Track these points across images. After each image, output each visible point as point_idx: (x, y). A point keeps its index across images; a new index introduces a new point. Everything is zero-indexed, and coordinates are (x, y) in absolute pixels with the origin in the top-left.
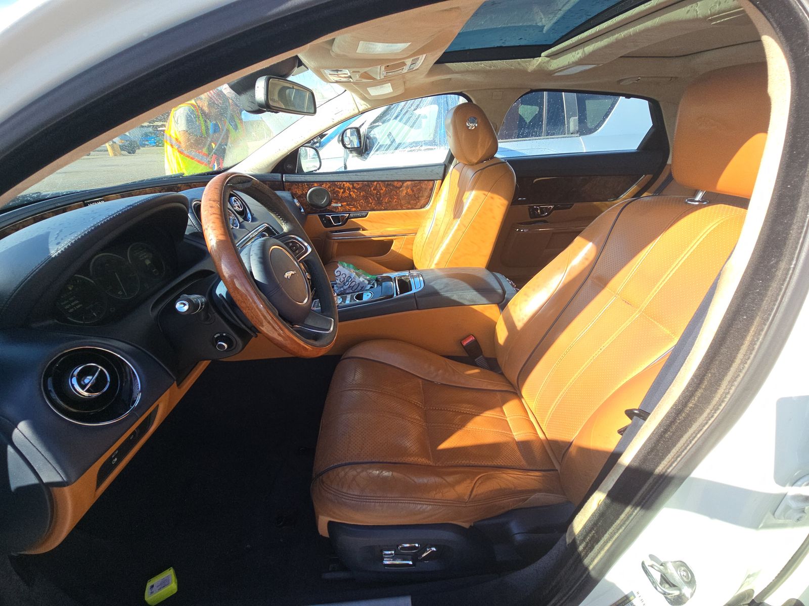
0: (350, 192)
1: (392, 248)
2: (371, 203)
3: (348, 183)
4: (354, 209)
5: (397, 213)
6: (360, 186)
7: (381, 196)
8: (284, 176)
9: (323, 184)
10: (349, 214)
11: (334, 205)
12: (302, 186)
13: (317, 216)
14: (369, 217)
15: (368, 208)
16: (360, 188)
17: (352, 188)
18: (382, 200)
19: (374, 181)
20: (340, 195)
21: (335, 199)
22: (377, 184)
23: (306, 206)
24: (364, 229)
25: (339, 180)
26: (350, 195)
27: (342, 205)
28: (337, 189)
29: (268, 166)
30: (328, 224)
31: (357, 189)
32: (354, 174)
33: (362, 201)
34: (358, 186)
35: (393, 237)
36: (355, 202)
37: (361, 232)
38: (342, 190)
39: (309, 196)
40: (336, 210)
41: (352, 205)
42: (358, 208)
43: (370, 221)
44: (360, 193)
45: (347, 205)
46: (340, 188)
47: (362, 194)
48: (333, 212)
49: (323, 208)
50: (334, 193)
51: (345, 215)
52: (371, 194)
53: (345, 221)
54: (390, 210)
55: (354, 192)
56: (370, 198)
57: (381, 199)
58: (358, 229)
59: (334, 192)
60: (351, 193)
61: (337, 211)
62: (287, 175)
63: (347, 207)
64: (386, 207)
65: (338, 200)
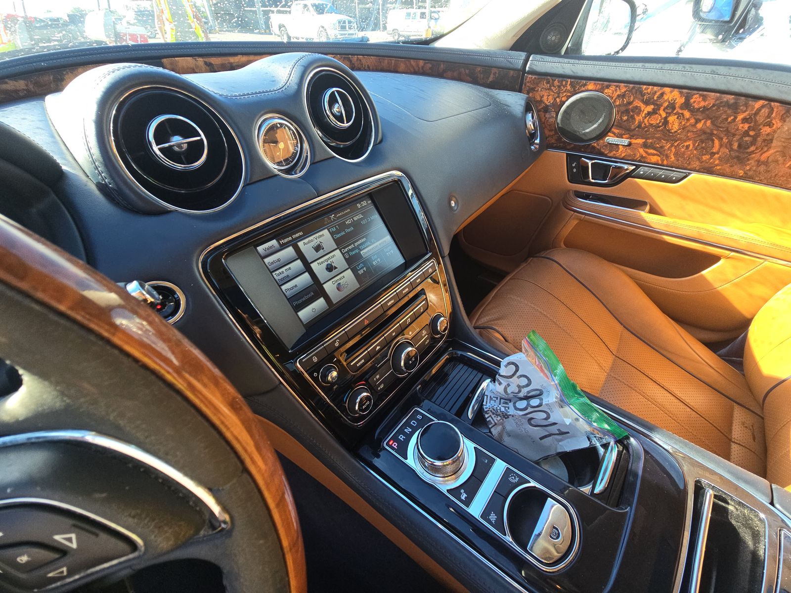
0: (669, 114)
1: (704, 272)
2: (714, 154)
3: (676, 92)
4: (654, 159)
5: (777, 198)
6: (710, 102)
7: (753, 143)
8: (531, 58)
9: (608, 87)
10: (638, 167)
11: (611, 139)
12: (559, 87)
13: (563, 155)
14: (684, 186)
15: (696, 164)
16: (705, 109)
17: (681, 108)
18: (753, 152)
19: (757, 98)
20: (638, 118)
21: (619, 126)
22: (763, 106)
23: (551, 130)
24: (654, 211)
25: (655, 80)
26: (666, 122)
27: (630, 144)
28: (638, 103)
29: (507, 33)
30: (578, 174)
31: (693, 111)
32: (708, 68)
33: (690, 143)
34: (702, 104)
35: (728, 252)
36: (667, 141)
37: (645, 215)
38: (650, 108)
39: (565, 112)
40: (610, 151)
41: (655, 149)
42: (667, 157)
43: (683, 197)
44: (698, 121)
45: (645, 145)
46: (647, 103)
47: (699, 126)
48: (602, 154)
49: (582, 140)
50: (627, 112)
51: (626, 167)
52: (727, 131)
53: (619, 178)
54: (760, 182)
55: (680, 116)
56: (720, 139)
57: (752, 148)
58: (638, 204)
59: (629, 111)
60: (671, 119)
61: (611, 154)
62: (538, 57)
63: (641, 151)
64: (750, 173)
65: (627, 130)
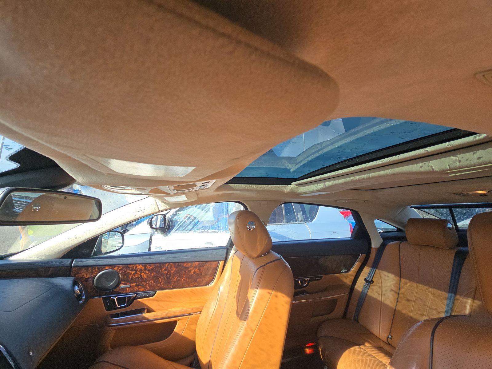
0: (141, 273)
1: (175, 330)
2: (161, 283)
3: (141, 266)
4: (142, 289)
5: (184, 291)
6: (152, 267)
7: (170, 276)
8: (74, 261)
9: (115, 267)
10: (137, 294)
11: (122, 286)
12: (92, 270)
13: (100, 299)
14: (156, 297)
15: (157, 288)
16: (152, 269)
17: (144, 270)
18: (171, 279)
19: (166, 263)
20: (131, 276)
21: (124, 281)
22: (168, 265)
23: (91, 289)
24: (150, 311)
25: (132, 263)
26: (141, 276)
27: (131, 286)
28: (128, 271)
29: (59, 252)
30: (110, 305)
31: (148, 270)
32: (148, 257)
33: (152, 281)
34: (150, 268)
35: (178, 318)
36: (144, 282)
37: (146, 315)
38: (134, 272)
39: (97, 279)
40: (123, 291)
41: (141, 286)
42: (146, 287)
43: (157, 301)
44: (151, 273)
45: (136, 285)
46: (132, 270)
47: (152, 275)
48: (120, 293)
49: (110, 290)
50: (125, 275)
51: (132, 295)
52: (162, 275)
53: (131, 301)
54: (178, 288)
55: (145, 273)
56: (160, 278)
57: (171, 278)
58: (141, 311)
60: (142, 274)
61: (124, 292)
62: (78, 260)
63: (136, 288)
64: (174, 286)
65: (127, 281)
